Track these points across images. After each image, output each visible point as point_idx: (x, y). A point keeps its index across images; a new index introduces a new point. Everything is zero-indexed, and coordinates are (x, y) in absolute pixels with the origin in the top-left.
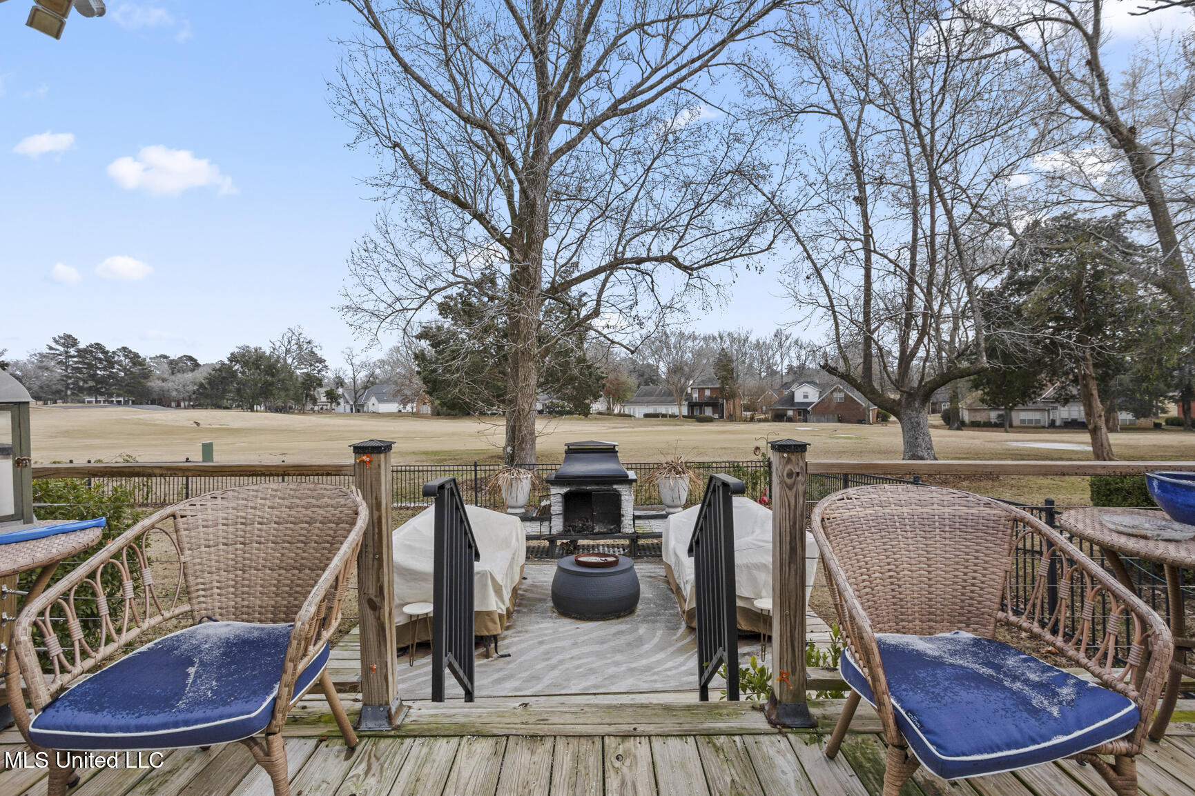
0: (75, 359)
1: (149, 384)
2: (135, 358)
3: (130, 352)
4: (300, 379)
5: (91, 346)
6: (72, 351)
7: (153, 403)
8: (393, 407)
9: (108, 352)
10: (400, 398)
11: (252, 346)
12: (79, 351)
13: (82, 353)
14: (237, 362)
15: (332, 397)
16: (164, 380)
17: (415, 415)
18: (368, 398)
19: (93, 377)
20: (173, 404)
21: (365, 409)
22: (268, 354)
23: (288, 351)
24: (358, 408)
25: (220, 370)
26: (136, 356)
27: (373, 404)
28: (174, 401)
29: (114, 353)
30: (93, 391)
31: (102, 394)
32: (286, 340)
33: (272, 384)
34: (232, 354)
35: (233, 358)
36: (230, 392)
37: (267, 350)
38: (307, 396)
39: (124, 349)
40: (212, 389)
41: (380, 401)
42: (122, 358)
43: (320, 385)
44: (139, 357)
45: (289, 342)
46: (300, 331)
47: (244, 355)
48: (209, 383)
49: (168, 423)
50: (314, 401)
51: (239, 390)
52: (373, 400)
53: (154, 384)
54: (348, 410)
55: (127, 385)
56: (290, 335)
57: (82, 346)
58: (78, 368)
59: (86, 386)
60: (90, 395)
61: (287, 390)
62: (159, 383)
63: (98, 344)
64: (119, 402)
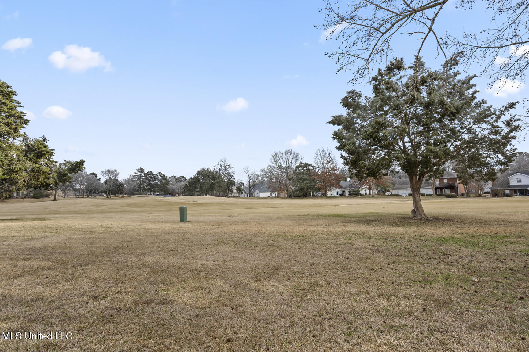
0: (144, 178)
1: (168, 187)
2: (163, 176)
3: (162, 174)
4: (226, 183)
5: (149, 172)
6: (143, 175)
7: (170, 194)
8: (267, 194)
9: (154, 174)
10: (271, 189)
11: (206, 168)
12: (145, 174)
13: (146, 175)
14: (200, 174)
15: (239, 190)
16: (173, 185)
17: (279, 197)
18: (254, 191)
19: (150, 184)
20: (177, 195)
21: (253, 195)
22: (212, 170)
23: (220, 170)
24: (251, 195)
25: (193, 178)
26: (164, 175)
27: (257, 193)
28: (177, 194)
29: (156, 174)
30: (150, 190)
31: (152, 191)
32: (220, 165)
33: (214, 184)
34: (198, 171)
35: (198, 173)
36: (197, 188)
37: (212, 169)
38: (229, 190)
39: (160, 173)
40: (190, 186)
41: (261, 191)
42: (159, 177)
43: (234, 185)
44: (165, 176)
45: (221, 166)
46: (225, 160)
47: (203, 171)
48: (189, 184)
49: (172, 201)
50: (232, 191)
51: (201, 187)
52: (257, 191)
53: (170, 187)
54: (246, 196)
55: (160, 188)
56: (221, 162)
57: (146, 172)
58: (144, 181)
59: (147, 188)
60: (148, 192)
61: (220, 187)
62: (172, 186)
63: (151, 171)
64: (158, 195)
